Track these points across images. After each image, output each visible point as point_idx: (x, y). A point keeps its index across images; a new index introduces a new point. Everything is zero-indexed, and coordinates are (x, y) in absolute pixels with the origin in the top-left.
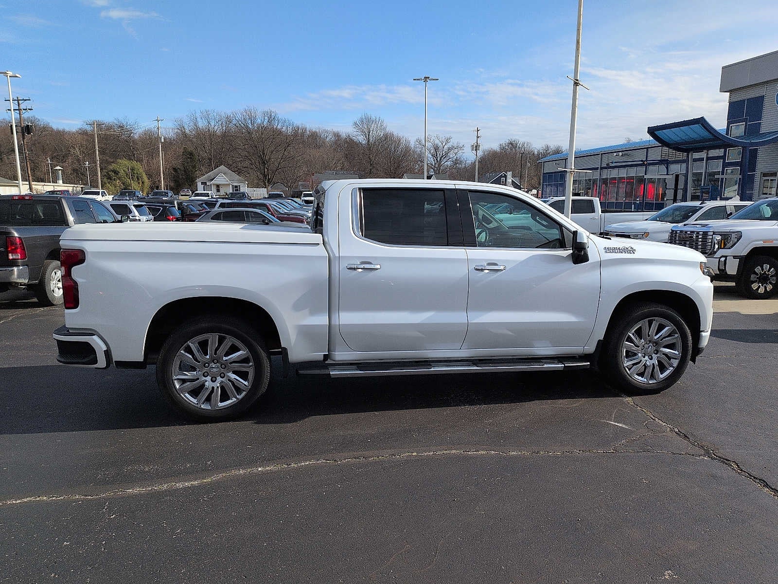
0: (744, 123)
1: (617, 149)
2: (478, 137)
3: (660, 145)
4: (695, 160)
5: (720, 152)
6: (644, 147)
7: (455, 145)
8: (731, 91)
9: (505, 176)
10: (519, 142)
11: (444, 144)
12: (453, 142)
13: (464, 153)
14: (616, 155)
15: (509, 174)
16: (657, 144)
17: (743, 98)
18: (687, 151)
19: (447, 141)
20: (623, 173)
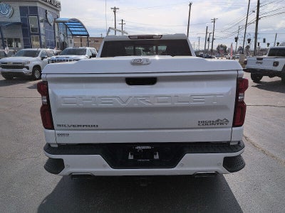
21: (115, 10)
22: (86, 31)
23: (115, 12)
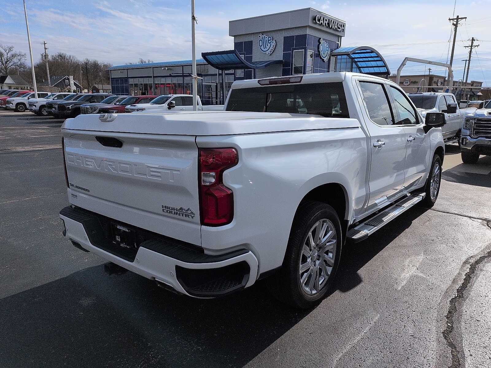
0: (243, 55)
1: (164, 65)
2: (45, 49)
3: (207, 63)
4: (226, 74)
5: (232, 71)
6: (181, 65)
7: (18, 53)
8: (234, 36)
9: (68, 79)
10: (67, 55)
11: (7, 51)
12: (15, 51)
13: (26, 60)
14: (164, 69)
15: (71, 78)
16: (205, 62)
17: (242, 41)
18: (222, 69)
19: (10, 49)
20: (169, 81)
21: (456, 21)
22: (385, 66)
23: (456, 25)
